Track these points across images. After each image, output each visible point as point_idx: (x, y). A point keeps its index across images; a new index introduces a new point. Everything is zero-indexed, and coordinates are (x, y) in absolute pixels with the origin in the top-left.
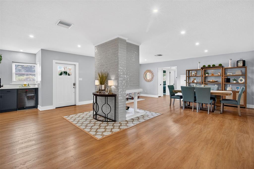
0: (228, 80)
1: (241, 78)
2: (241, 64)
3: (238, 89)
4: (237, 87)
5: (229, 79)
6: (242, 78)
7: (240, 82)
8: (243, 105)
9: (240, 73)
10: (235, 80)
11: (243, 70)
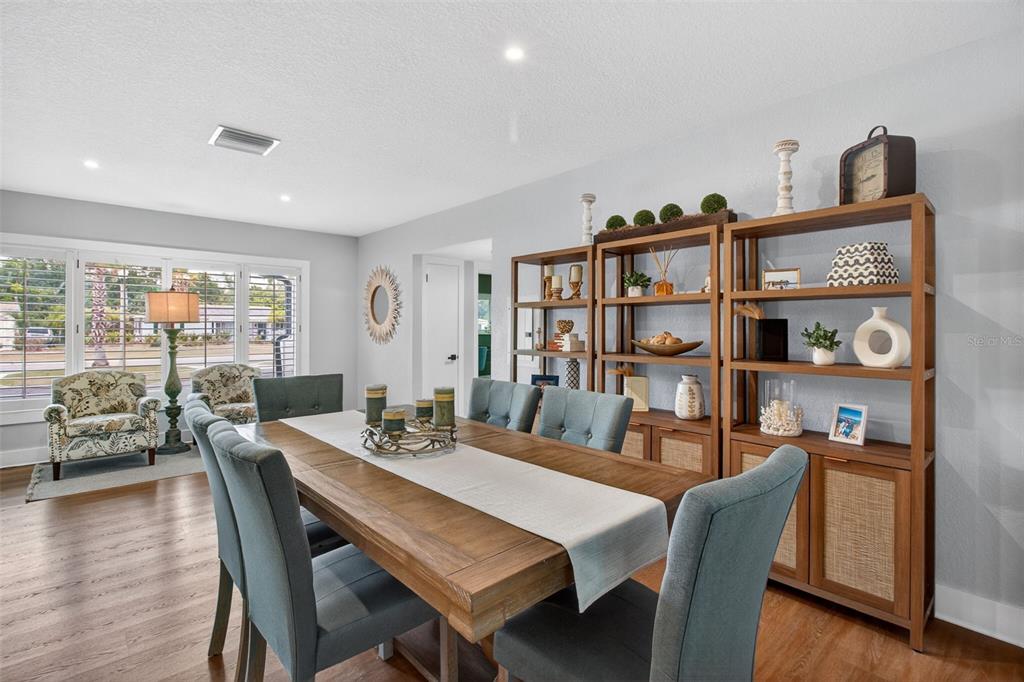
0: (771, 340)
1: (877, 320)
2: (872, 184)
3: (851, 426)
4: (842, 410)
5: (782, 325)
6: (888, 318)
7: (869, 359)
8: (887, 606)
9: (865, 273)
10: (829, 340)
11: (899, 238)
